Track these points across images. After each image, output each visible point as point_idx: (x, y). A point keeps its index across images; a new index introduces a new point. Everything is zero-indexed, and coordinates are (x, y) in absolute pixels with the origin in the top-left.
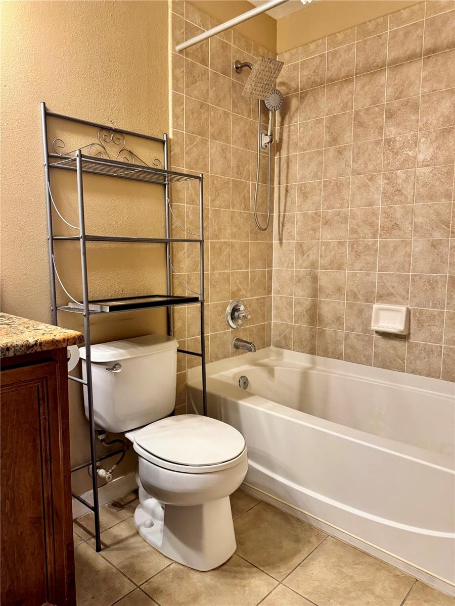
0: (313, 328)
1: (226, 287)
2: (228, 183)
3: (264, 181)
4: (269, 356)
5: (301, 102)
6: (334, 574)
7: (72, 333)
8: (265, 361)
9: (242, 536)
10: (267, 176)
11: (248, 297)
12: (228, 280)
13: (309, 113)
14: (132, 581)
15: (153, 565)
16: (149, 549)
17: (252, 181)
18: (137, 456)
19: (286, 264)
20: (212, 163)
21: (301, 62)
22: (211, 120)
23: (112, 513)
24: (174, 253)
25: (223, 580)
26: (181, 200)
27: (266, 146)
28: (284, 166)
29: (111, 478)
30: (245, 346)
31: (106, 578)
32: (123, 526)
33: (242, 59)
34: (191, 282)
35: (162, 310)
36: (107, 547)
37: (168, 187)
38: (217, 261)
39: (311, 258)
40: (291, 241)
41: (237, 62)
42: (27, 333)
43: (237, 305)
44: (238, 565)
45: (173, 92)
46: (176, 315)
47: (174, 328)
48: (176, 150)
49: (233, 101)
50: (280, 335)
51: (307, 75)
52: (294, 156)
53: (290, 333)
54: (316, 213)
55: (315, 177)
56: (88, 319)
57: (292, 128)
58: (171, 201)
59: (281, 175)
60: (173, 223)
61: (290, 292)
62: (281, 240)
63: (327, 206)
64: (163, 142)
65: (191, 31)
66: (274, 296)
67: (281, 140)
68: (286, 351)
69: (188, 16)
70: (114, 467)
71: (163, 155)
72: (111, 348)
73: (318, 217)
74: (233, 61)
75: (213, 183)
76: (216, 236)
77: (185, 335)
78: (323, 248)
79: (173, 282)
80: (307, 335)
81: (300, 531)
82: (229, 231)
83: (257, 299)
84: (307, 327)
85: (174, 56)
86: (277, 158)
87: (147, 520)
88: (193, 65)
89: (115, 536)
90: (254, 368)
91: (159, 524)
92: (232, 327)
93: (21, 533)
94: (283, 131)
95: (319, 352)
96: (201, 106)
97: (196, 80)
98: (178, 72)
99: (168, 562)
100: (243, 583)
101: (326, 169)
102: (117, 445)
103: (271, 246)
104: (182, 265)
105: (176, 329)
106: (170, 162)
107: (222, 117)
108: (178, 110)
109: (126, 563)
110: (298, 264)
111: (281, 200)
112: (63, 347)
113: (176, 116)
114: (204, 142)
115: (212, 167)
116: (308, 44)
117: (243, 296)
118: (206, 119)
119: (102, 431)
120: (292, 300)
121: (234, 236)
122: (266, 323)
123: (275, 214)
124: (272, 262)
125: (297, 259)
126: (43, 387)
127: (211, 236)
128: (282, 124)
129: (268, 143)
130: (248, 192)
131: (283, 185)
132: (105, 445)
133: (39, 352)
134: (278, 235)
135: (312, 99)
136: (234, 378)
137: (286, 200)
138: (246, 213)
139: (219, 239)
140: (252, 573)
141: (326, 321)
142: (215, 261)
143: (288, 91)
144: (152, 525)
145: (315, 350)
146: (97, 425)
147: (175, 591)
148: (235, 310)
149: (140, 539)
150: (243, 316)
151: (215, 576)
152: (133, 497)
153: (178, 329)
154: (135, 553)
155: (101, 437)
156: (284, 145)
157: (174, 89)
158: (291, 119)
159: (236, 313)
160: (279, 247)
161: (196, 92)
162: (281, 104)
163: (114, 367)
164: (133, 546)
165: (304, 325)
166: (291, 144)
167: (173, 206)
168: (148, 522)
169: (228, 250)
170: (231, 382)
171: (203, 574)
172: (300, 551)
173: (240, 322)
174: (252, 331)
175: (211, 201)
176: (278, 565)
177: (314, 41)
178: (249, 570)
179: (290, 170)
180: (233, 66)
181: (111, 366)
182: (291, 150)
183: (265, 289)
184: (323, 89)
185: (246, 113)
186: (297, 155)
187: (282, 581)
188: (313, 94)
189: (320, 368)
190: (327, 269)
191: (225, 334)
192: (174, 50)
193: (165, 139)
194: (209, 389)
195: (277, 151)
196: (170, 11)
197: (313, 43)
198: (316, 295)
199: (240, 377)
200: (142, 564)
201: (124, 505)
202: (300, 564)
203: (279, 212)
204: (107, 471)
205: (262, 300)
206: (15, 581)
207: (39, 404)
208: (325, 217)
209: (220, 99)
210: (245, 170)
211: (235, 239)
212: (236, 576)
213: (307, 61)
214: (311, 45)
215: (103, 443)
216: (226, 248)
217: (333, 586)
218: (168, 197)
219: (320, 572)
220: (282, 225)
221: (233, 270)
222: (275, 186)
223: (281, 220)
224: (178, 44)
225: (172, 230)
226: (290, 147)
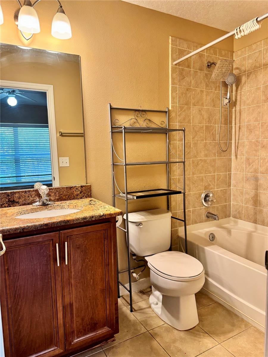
0: (256, 208)
1: (201, 184)
2: (203, 127)
3: (226, 124)
4: (229, 223)
5: (248, 78)
6: (251, 346)
7: (118, 210)
8: (226, 225)
9: (203, 317)
10: (228, 121)
11: (215, 189)
12: (202, 180)
13: (252, 84)
14: (145, 328)
15: (156, 323)
16: (155, 315)
17: (217, 124)
18: (149, 269)
19: (240, 170)
20: (193, 119)
21: (248, 55)
22: (193, 96)
23: (139, 296)
24: (171, 167)
25: (189, 336)
26: (175, 140)
27: (227, 105)
28: (238, 115)
29: (139, 278)
30: (212, 217)
31: (134, 324)
32: (144, 302)
33: (211, 60)
34: (181, 181)
35: (165, 197)
36: (135, 311)
37: (168, 134)
38: (195, 170)
39: (254, 167)
40: (242, 157)
41: (209, 62)
42: (101, 209)
43: (208, 194)
44: (198, 331)
45: (172, 86)
46: (172, 199)
47: (171, 205)
48: (173, 115)
49: (206, 84)
50: (236, 211)
51: (251, 63)
52: (244, 108)
53: (242, 211)
54: (257, 141)
55: (256, 120)
56: (127, 202)
57: (243, 93)
58: (170, 141)
59: (236, 120)
60: (171, 152)
61: (242, 186)
62: (236, 156)
63: (264, 137)
64: (166, 112)
65: (182, 53)
66: (232, 188)
67: (236, 100)
68: (239, 221)
69: (180, 46)
70: (140, 273)
71: (166, 119)
72: (138, 215)
73: (258, 144)
74: (206, 62)
75: (194, 129)
76: (195, 157)
77: (177, 209)
78: (262, 161)
79: (170, 182)
80: (252, 212)
81: (236, 321)
82: (203, 153)
83: (221, 190)
84: (252, 207)
85: (172, 68)
86: (234, 110)
87: (155, 301)
88: (183, 70)
89: (140, 307)
90: (219, 229)
91: (160, 304)
92: (205, 206)
93: (97, 295)
94: (237, 95)
95: (259, 223)
96: (187, 90)
97: (184, 77)
98: (174, 75)
99: (163, 323)
100: (199, 340)
101: (263, 116)
102: (142, 263)
103: (231, 160)
104: (175, 173)
105: (172, 206)
106: (170, 121)
107: (200, 93)
108: (174, 94)
109: (143, 319)
110: (247, 170)
111: (236, 133)
112: (114, 217)
113: (173, 98)
114: (190, 108)
115: (193, 120)
116: (251, 45)
117: (212, 188)
118: (190, 96)
119: (134, 255)
120: (243, 191)
121: (206, 156)
122: (227, 203)
123: (233, 141)
124: (231, 168)
125: (246, 168)
126: (106, 233)
127: (192, 157)
128: (237, 91)
129: (228, 103)
130: (215, 131)
131: (238, 125)
132: (136, 262)
133: (104, 218)
134: (235, 153)
135: (254, 76)
136: (205, 234)
137: (239, 133)
138: (214, 142)
139: (197, 158)
140: (205, 336)
141: (263, 204)
142: (194, 170)
143: (240, 72)
144: (157, 304)
145: (257, 221)
146: (132, 251)
147: (165, 337)
148: (207, 196)
149: (151, 310)
150: (211, 200)
151: (186, 334)
152: (149, 290)
153: (173, 206)
154: (148, 316)
155: (134, 257)
156: (238, 103)
157: (172, 84)
158: (241, 89)
159: (207, 198)
160: (235, 160)
161: (184, 84)
162: (235, 81)
163: (139, 225)
164: (147, 312)
165: (250, 206)
166: (242, 102)
167: (171, 144)
168: (155, 303)
169: (202, 163)
170: (203, 236)
171: (180, 331)
172: (234, 330)
173: (210, 203)
174: (218, 208)
175: (192, 138)
176: (220, 335)
177: (255, 43)
178: (204, 334)
179: (241, 116)
180: (206, 65)
181: (138, 224)
182: (242, 105)
183: (226, 184)
184: (261, 70)
185: (214, 89)
186: (245, 108)
187: (221, 343)
188: (255, 73)
189: (259, 232)
190: (264, 174)
191: (201, 209)
192: (172, 64)
193: (167, 111)
194: (188, 239)
195: (234, 106)
196: (170, 46)
197: (255, 44)
198: (258, 189)
199: (210, 233)
200: (151, 321)
201: (145, 293)
202: (232, 337)
203: (235, 140)
204: (137, 275)
205: (225, 191)
206: (94, 314)
207: (104, 240)
208: (262, 143)
209: (198, 84)
210: (214, 119)
211: (207, 157)
212: (196, 336)
213: (251, 55)
214: (253, 46)
215: (135, 260)
216: (201, 163)
217: (249, 351)
218: (168, 139)
219: (243, 343)
220: (237, 148)
221: (205, 174)
222: (233, 126)
223: (237, 144)
224: (174, 61)
225: (170, 155)
226: (241, 104)
